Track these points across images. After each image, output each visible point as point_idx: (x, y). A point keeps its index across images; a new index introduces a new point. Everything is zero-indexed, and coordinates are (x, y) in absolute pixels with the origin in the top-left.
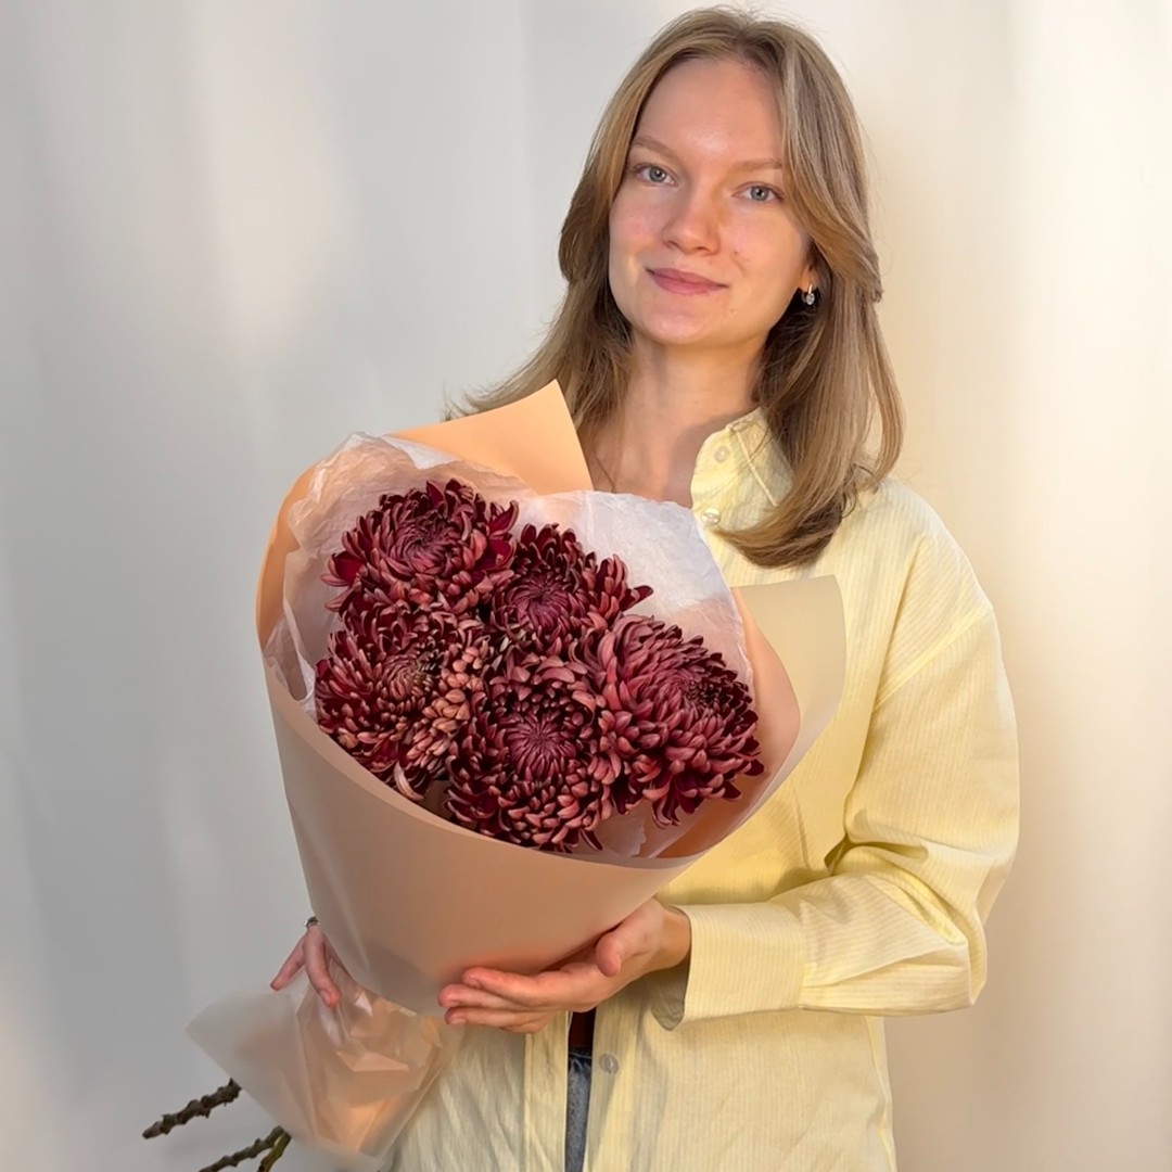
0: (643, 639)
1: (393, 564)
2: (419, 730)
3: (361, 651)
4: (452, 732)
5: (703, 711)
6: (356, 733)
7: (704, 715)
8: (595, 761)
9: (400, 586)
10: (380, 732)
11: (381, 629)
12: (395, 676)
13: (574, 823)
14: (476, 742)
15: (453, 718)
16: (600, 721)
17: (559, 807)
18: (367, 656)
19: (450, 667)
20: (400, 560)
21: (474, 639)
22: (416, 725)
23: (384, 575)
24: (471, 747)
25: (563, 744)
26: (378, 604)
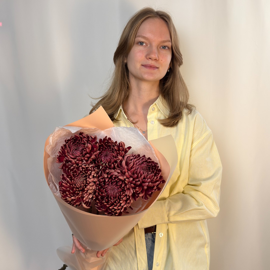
0: (131, 160)
1: (71, 156)
2: (85, 193)
3: (68, 178)
4: (93, 192)
5: (148, 173)
6: (71, 197)
7: (149, 174)
8: (127, 191)
9: (73, 161)
10: (76, 196)
11: (71, 172)
12: (77, 182)
13: (125, 206)
14: (99, 193)
15: (92, 189)
16: (126, 182)
17: (121, 204)
18: (69, 179)
19: (89, 177)
20: (73, 155)
21: (93, 169)
22: (84, 193)
23: (70, 159)
24: (98, 194)
25: (118, 189)
26: (70, 166)
